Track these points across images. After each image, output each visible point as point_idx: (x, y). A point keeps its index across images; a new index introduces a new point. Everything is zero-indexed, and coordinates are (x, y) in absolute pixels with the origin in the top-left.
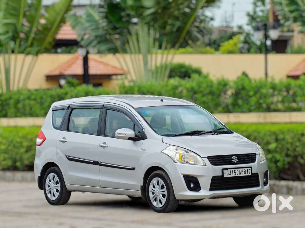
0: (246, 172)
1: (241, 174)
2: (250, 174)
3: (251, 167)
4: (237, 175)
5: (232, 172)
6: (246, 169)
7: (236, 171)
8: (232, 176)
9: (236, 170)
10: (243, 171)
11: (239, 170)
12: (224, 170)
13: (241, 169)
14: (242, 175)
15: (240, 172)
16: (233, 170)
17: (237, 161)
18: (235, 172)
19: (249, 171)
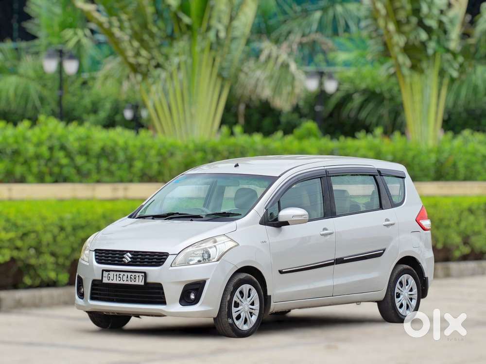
0: (137, 278)
1: (129, 280)
2: (143, 283)
3: (145, 273)
4: (121, 282)
5: (115, 277)
6: (137, 274)
7: (121, 276)
8: (114, 282)
9: (122, 274)
10: (133, 277)
11: (126, 274)
12: (104, 272)
13: (129, 274)
14: (129, 283)
15: (127, 277)
16: (118, 273)
17: (130, 262)
18: (119, 277)
19: (141, 278)
